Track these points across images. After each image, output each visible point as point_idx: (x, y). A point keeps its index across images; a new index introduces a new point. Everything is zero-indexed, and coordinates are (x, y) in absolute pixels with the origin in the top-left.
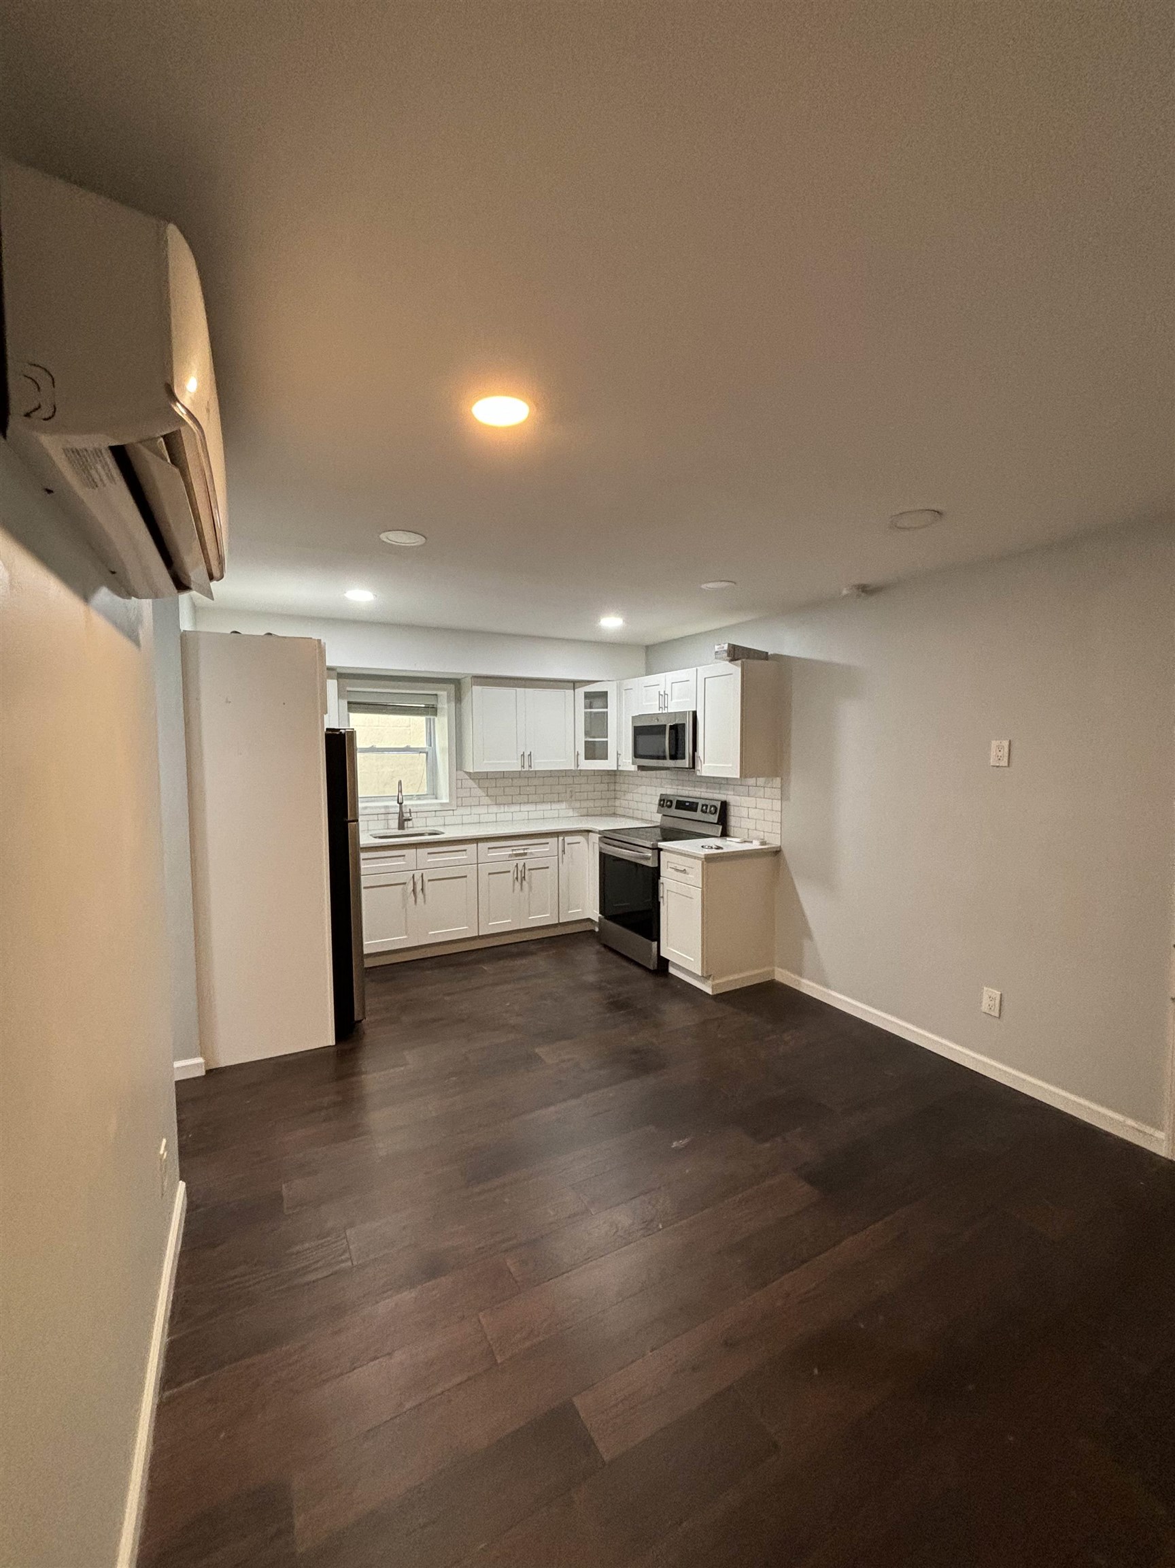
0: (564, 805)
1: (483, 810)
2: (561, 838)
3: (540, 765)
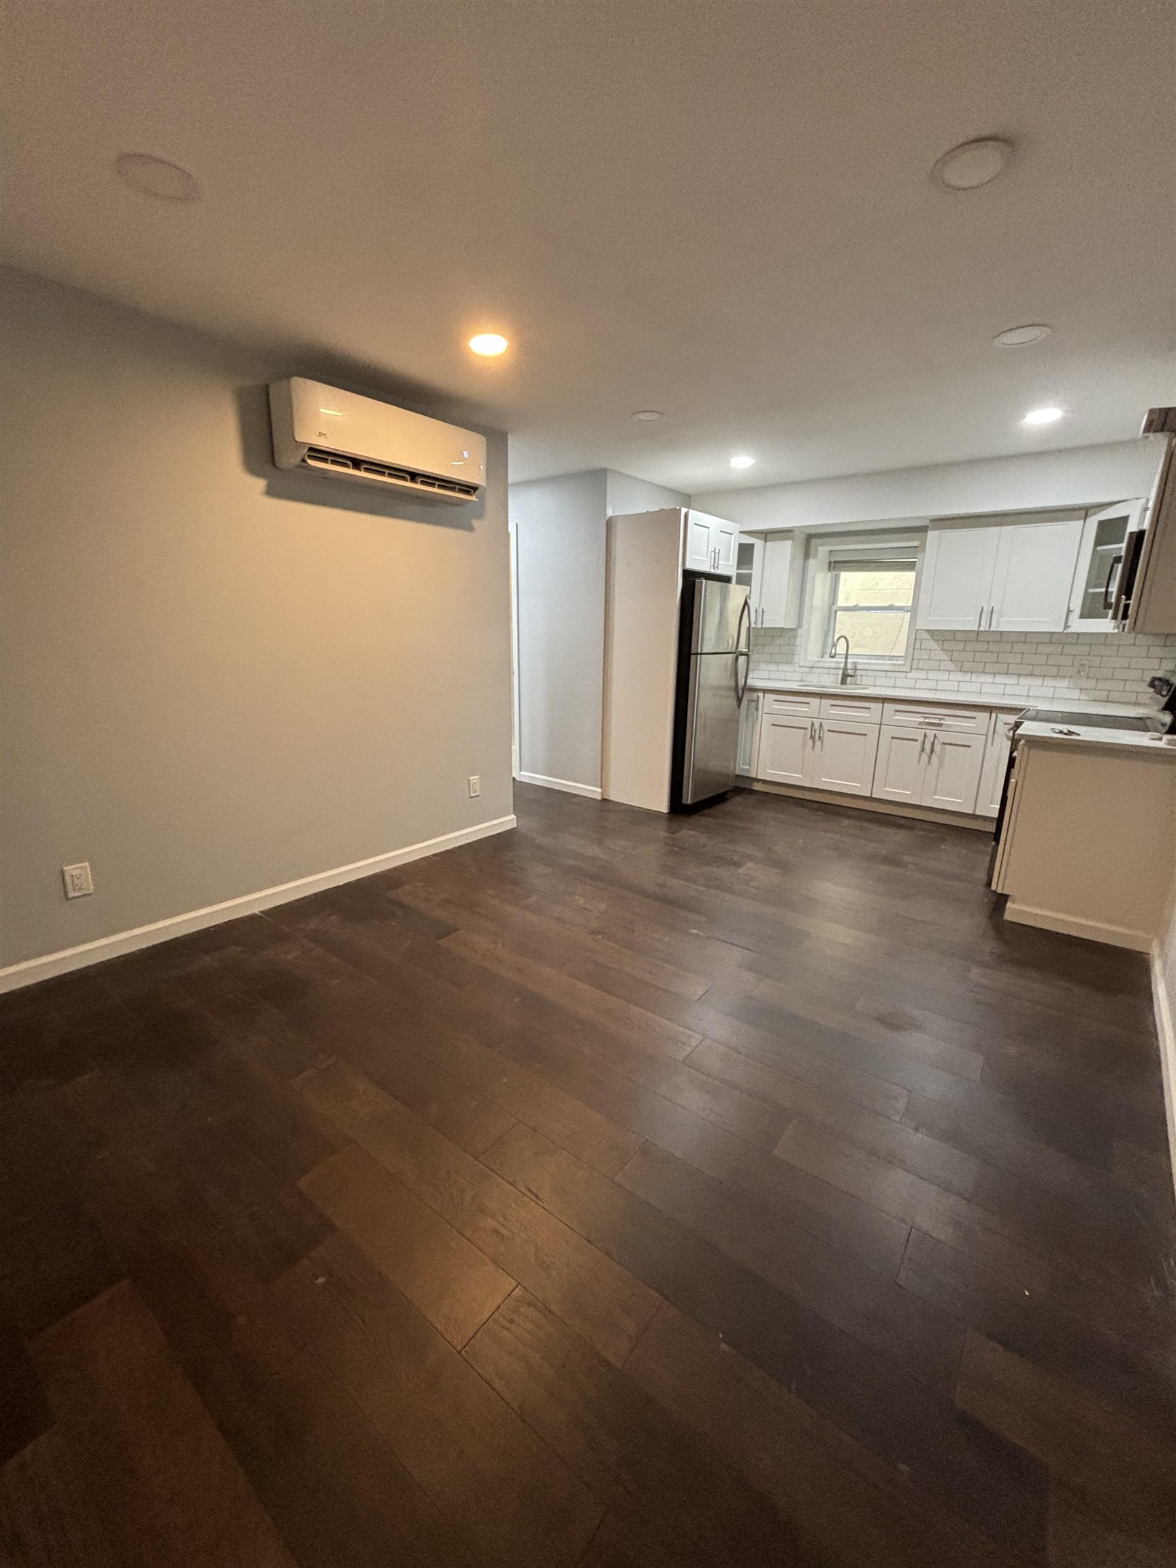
0: (1065, 683)
1: (945, 676)
3: (1008, 623)
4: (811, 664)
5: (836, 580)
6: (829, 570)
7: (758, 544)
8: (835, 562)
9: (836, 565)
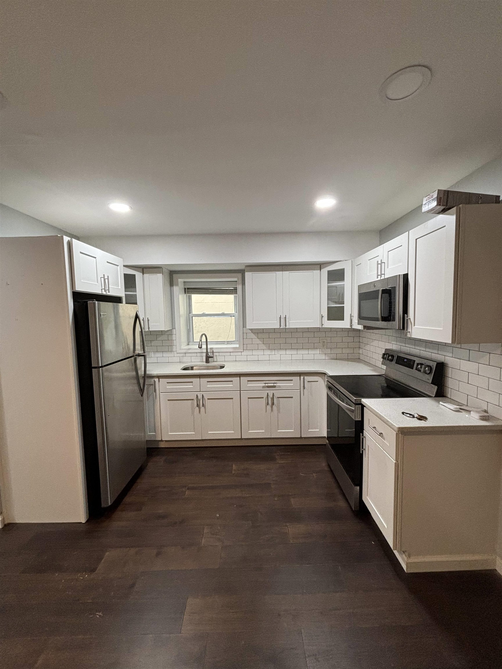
0: (318, 351)
2: (302, 377)
3: (292, 324)
4: (184, 351)
5: (190, 299)
6: (185, 292)
7: (138, 276)
8: (188, 289)
9: (189, 290)
